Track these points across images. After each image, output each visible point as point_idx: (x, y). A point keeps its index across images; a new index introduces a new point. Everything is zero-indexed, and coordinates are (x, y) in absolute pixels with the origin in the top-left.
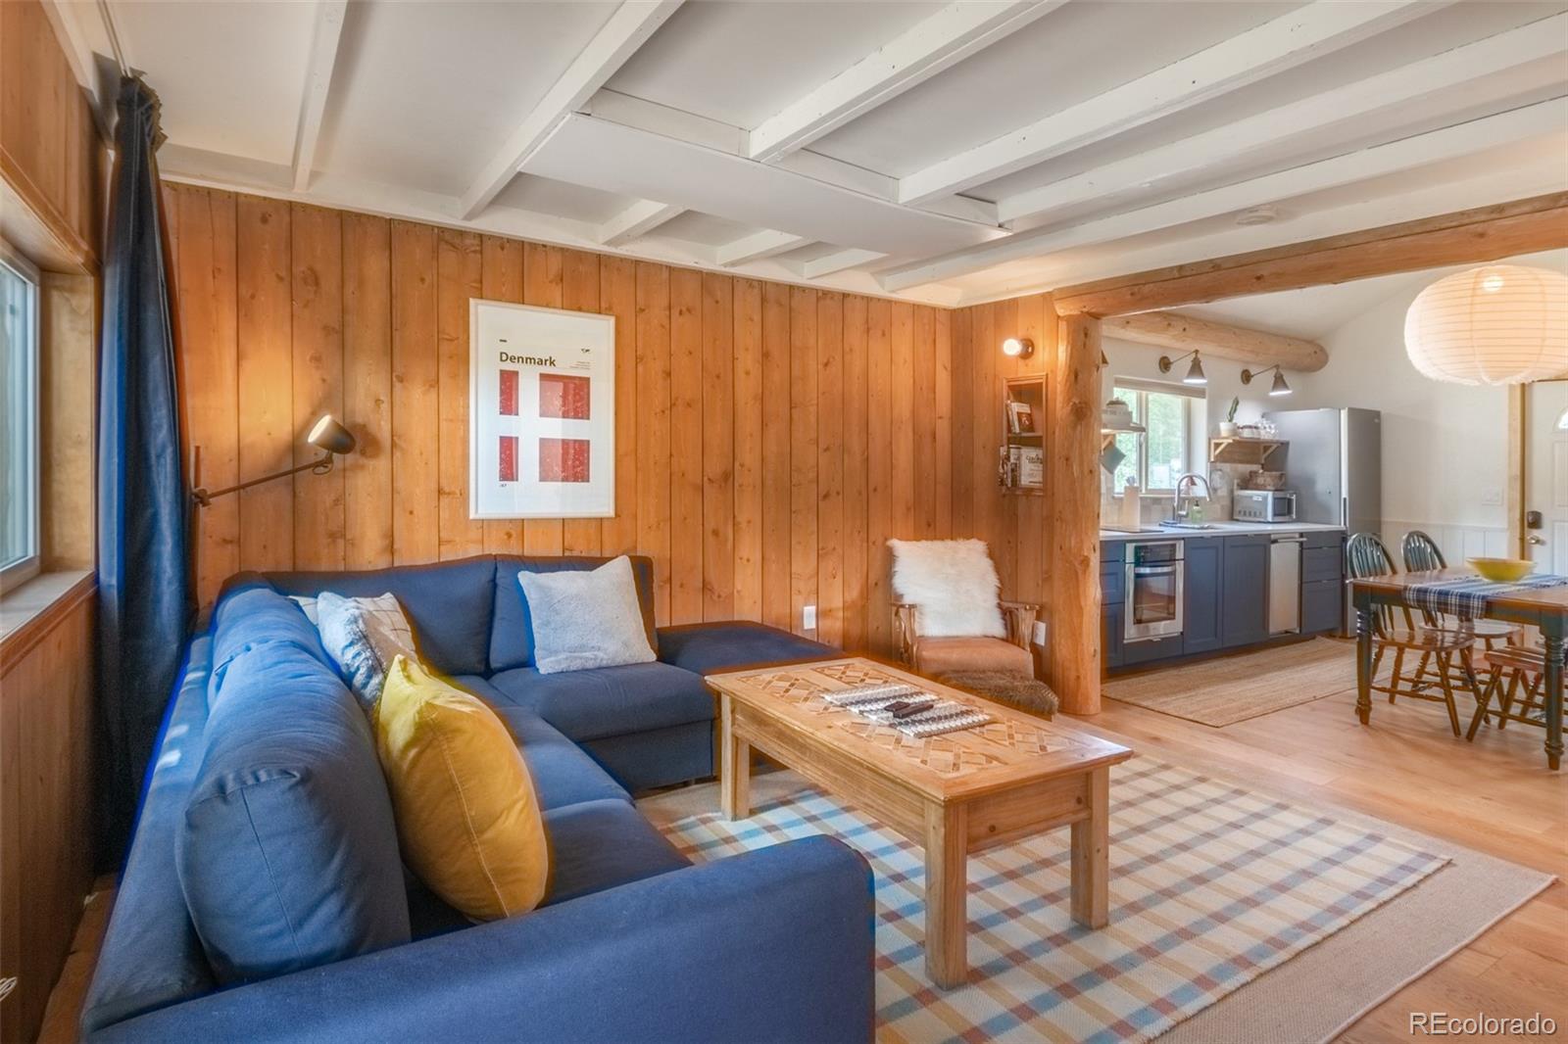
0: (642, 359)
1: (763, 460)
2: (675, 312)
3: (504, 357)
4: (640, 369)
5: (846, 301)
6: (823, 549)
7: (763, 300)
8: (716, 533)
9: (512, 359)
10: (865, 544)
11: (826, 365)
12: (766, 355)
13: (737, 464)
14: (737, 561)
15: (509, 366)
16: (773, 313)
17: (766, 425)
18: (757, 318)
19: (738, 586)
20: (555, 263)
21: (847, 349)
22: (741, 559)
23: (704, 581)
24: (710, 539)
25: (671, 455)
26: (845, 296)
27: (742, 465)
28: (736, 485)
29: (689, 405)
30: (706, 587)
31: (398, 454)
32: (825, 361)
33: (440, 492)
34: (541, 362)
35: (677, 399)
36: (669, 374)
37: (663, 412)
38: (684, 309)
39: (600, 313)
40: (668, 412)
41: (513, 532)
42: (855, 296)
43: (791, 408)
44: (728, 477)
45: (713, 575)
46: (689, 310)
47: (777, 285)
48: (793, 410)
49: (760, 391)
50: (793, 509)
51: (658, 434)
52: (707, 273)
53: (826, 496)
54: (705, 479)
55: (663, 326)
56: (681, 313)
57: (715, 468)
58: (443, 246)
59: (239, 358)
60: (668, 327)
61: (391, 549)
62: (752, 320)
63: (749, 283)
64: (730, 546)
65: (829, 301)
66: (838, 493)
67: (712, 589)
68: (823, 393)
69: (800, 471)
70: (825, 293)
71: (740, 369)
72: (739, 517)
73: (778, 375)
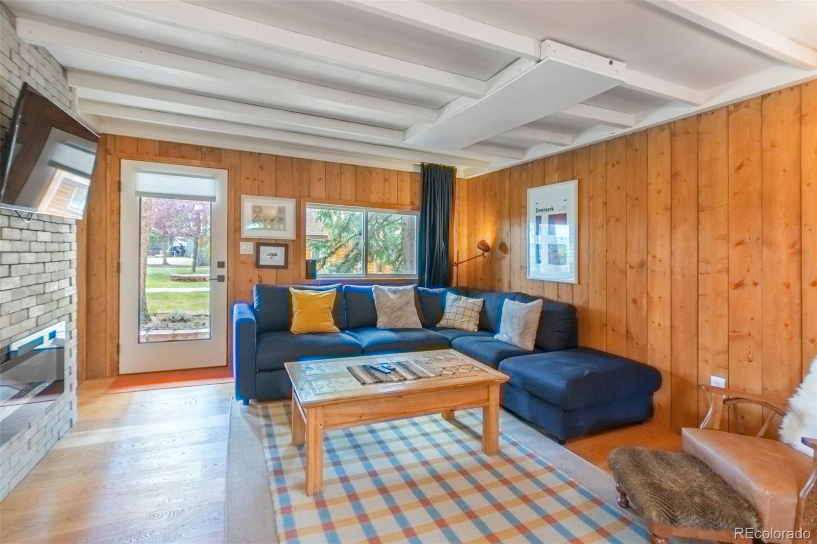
0: (592, 198)
1: (671, 253)
2: (610, 166)
3: (538, 210)
4: (591, 203)
6: (734, 332)
7: (673, 135)
8: (635, 301)
9: (539, 211)
11: (739, 168)
12: (674, 175)
13: (650, 257)
14: (650, 322)
15: (539, 214)
16: (682, 142)
17: (675, 227)
18: (667, 151)
19: (651, 341)
20: (555, 162)
22: (653, 322)
23: (627, 330)
24: (631, 305)
25: (607, 251)
27: (654, 257)
28: (649, 271)
29: (618, 220)
30: (628, 336)
31: (512, 252)
32: (737, 165)
33: (521, 267)
34: (549, 210)
35: (610, 217)
36: (606, 204)
37: (603, 226)
38: (615, 163)
39: (573, 179)
40: (605, 226)
41: (541, 286)
43: (698, 212)
44: (643, 264)
45: (633, 329)
46: (618, 162)
48: (699, 213)
49: (670, 203)
50: (700, 293)
51: (600, 239)
52: (630, 135)
53: (739, 285)
54: (628, 266)
55: (603, 177)
56: (613, 166)
57: (634, 258)
58: (523, 171)
59: (483, 224)
60: (605, 176)
61: (510, 287)
62: (662, 153)
63: (661, 128)
64: (644, 313)
65: (743, 110)
66: (755, 284)
67: (632, 338)
68: (735, 194)
69: (707, 262)
70: (737, 105)
71: (653, 189)
72: (651, 294)
73: (685, 189)
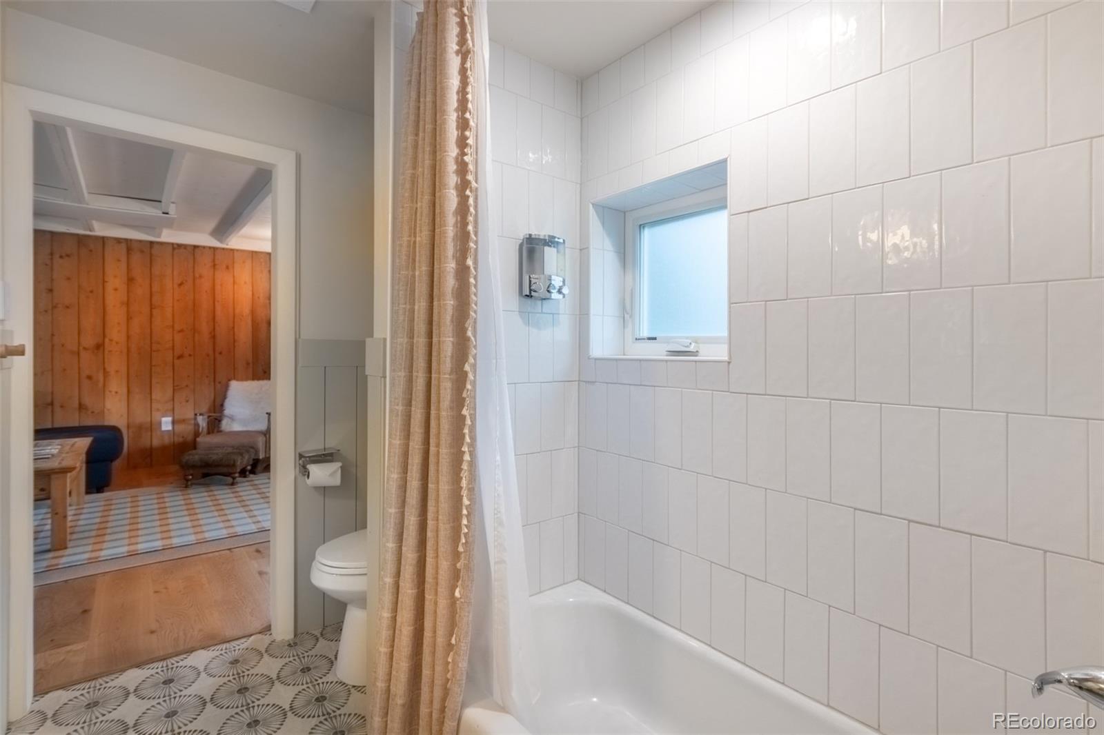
1: (128, 337)
2: (56, 257)
5: (196, 250)
6: (177, 386)
7: (129, 250)
8: (89, 377)
10: (213, 383)
11: (180, 285)
12: (130, 279)
13: (107, 340)
14: (107, 392)
16: (136, 258)
17: (131, 318)
18: (124, 259)
19: (108, 406)
21: (197, 275)
22: (110, 391)
23: (80, 404)
24: (85, 381)
25: (53, 335)
26: (195, 247)
27: (111, 340)
28: (106, 352)
29: (68, 307)
30: (81, 407)
32: (179, 282)
35: (58, 304)
36: (51, 290)
37: (45, 311)
38: (64, 255)
40: (49, 311)
42: (204, 247)
43: (151, 309)
44: (99, 347)
45: (87, 401)
46: (68, 256)
47: (140, 241)
48: (153, 310)
49: (126, 299)
50: (153, 364)
51: (42, 324)
52: (82, 236)
53: (179, 357)
54: (81, 348)
55: (46, 265)
56: (61, 257)
57: (89, 341)
60: (50, 265)
62: (119, 260)
63: (118, 241)
64: (101, 384)
65: (182, 250)
66: (190, 355)
67: (86, 409)
68: (178, 300)
69: (159, 343)
70: (180, 246)
71: (110, 287)
72: (108, 369)
73: (140, 291)
